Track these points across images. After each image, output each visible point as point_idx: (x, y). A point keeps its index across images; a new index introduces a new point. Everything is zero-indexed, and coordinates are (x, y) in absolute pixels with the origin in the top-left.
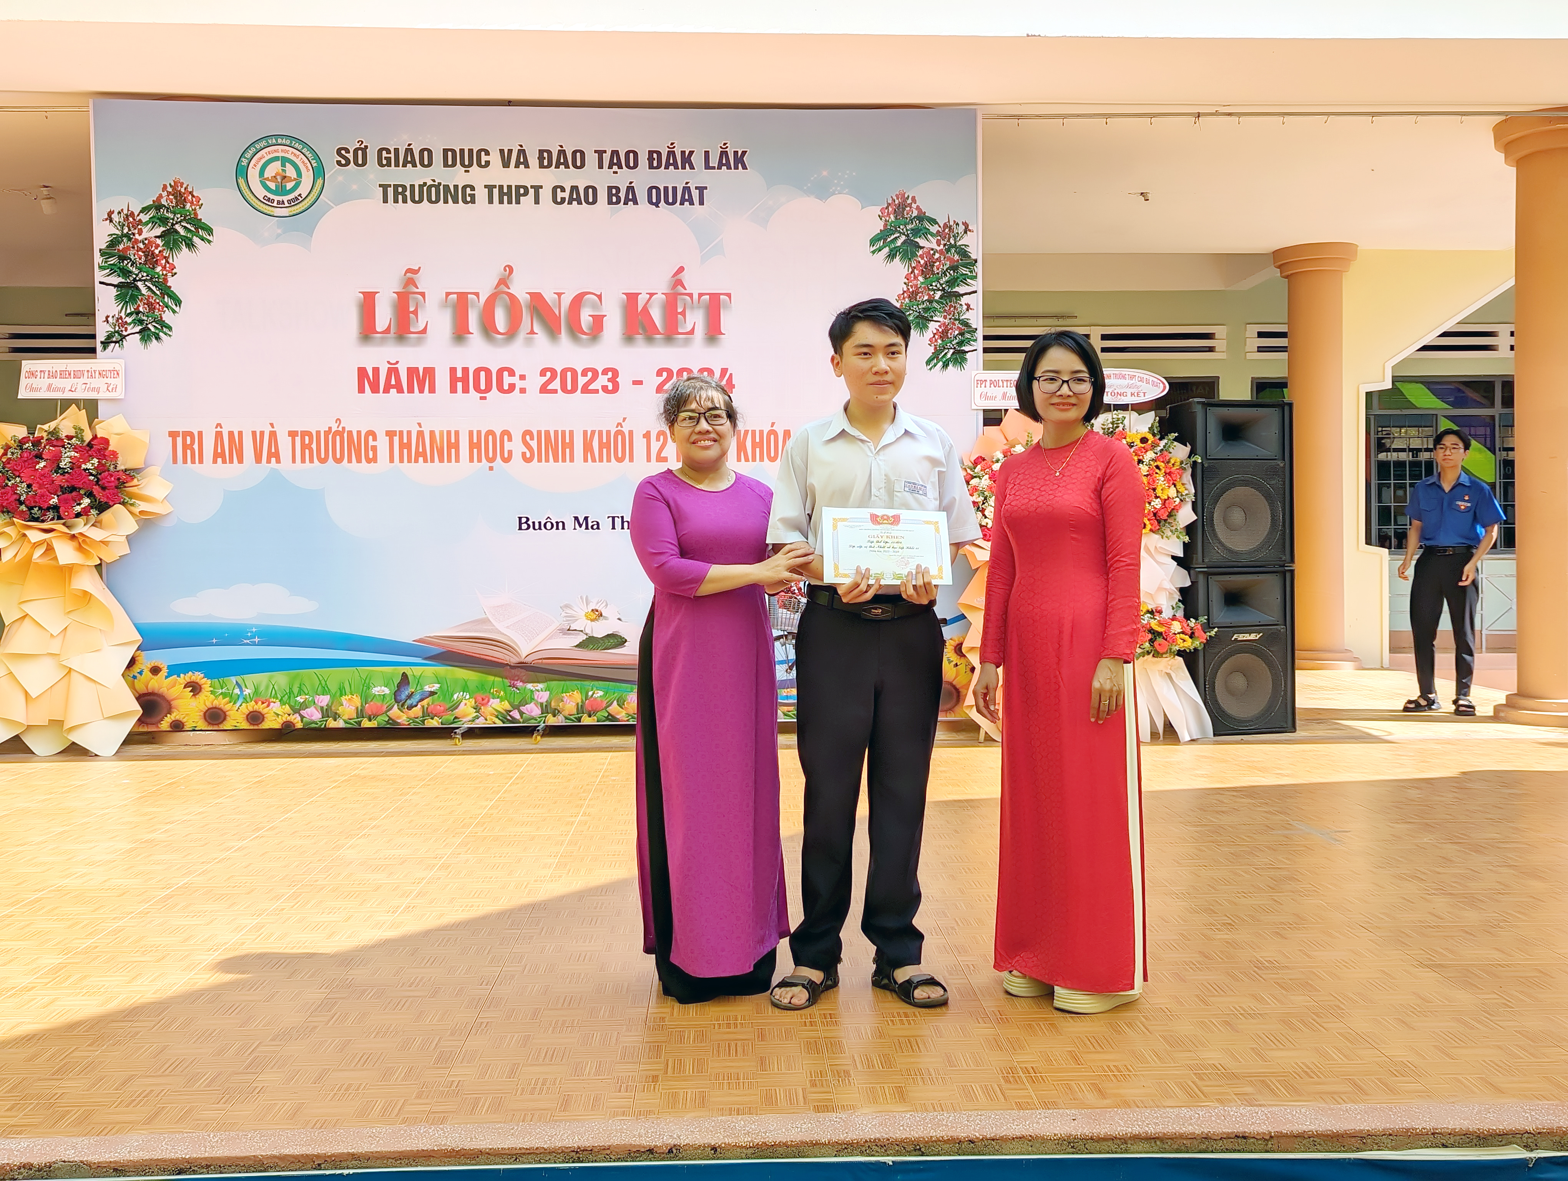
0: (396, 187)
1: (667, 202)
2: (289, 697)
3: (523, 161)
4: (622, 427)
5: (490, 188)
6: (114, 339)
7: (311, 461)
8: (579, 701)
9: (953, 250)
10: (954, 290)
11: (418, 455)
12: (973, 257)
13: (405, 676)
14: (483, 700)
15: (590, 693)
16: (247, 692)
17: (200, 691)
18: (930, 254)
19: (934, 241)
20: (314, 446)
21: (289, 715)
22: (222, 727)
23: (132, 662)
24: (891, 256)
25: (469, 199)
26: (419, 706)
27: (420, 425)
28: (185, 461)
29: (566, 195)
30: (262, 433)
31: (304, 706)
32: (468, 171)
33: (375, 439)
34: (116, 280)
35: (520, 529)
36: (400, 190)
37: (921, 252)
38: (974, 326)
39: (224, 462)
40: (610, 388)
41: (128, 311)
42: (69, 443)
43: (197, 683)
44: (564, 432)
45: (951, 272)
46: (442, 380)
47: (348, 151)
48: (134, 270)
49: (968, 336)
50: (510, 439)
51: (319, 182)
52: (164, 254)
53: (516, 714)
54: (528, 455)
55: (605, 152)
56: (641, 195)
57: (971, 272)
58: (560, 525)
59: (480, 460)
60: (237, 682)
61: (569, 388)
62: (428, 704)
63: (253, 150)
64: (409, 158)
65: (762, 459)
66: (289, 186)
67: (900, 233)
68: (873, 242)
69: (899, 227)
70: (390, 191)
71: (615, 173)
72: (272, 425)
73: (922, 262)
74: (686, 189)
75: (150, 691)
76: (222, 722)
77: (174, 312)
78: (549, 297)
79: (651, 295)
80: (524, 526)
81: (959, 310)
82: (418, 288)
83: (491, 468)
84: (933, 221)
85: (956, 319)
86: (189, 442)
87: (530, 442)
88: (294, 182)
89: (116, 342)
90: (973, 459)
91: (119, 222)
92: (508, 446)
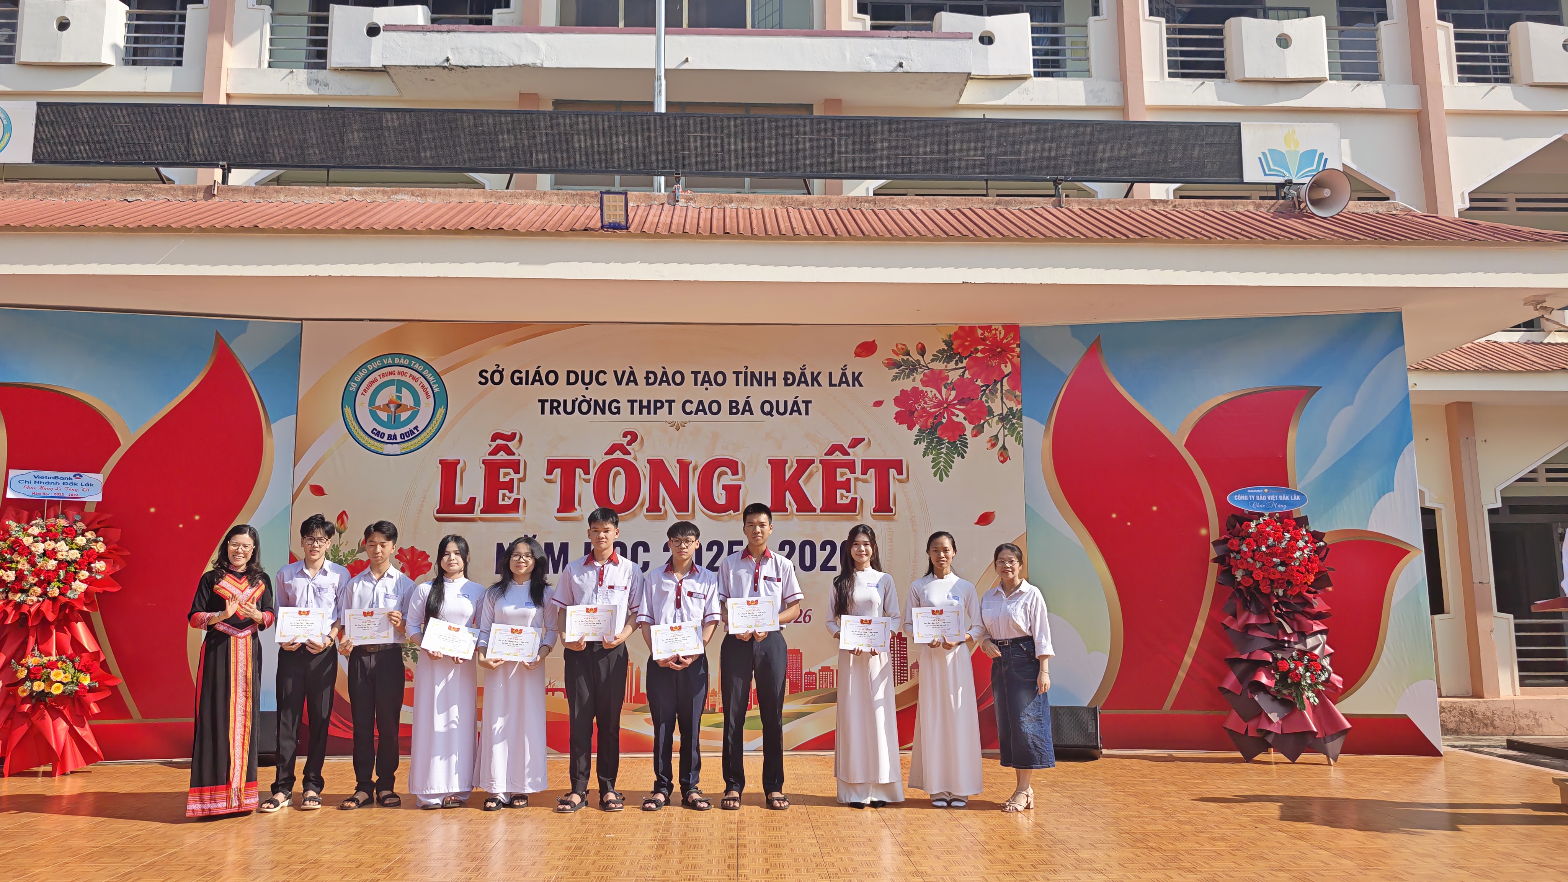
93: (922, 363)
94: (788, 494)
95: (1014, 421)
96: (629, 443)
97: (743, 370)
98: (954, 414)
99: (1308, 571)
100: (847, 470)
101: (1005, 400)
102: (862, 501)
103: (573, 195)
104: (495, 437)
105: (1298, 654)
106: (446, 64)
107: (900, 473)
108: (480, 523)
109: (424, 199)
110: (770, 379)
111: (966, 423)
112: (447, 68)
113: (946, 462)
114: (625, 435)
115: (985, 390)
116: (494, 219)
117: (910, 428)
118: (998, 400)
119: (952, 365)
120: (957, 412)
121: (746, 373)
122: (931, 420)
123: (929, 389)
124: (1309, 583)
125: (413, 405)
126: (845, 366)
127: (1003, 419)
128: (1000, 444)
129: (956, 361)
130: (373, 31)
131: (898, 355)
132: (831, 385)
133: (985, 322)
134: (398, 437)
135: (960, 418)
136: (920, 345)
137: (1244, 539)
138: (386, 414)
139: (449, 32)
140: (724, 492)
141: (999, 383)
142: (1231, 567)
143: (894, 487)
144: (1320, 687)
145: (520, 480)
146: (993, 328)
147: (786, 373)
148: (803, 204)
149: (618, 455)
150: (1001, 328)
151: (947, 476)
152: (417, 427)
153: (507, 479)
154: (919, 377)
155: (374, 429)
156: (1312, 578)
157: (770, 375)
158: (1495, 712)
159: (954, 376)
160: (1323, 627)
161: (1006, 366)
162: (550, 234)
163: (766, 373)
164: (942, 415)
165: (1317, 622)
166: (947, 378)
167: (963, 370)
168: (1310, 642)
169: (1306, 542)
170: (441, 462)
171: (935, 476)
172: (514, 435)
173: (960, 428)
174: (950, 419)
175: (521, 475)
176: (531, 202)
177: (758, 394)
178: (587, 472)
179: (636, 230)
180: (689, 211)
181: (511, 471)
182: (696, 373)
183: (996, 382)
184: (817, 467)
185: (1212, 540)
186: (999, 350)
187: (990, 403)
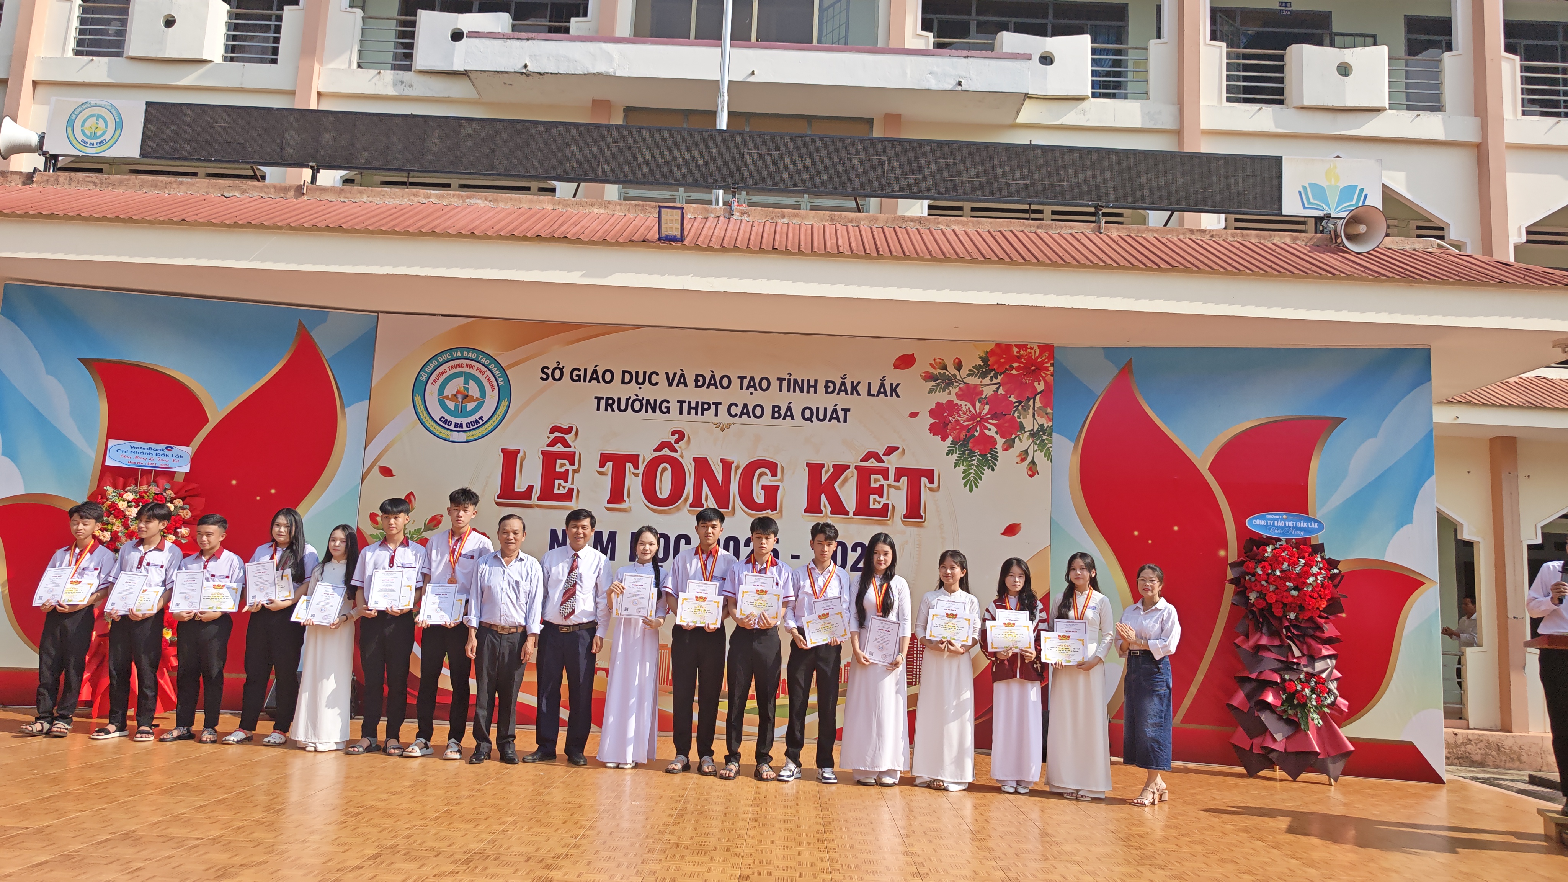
93: (958, 377)
94: (823, 496)
95: (1044, 437)
96: (677, 441)
97: (787, 377)
98: (986, 428)
99: (1320, 596)
100: (880, 477)
101: (1036, 417)
102: (893, 506)
103: (635, 206)
104: (554, 430)
105: (1305, 677)
106: (524, 71)
107: (931, 481)
108: (537, 510)
109: (496, 204)
110: (812, 386)
111: (997, 437)
112: (525, 74)
113: (976, 473)
114: (673, 434)
115: (1017, 406)
116: (560, 226)
117: (944, 439)
118: (1030, 417)
119: (987, 380)
120: (989, 426)
121: (789, 380)
122: (964, 433)
123: (963, 403)
124: (1321, 609)
125: (478, 397)
126: (884, 377)
127: (1034, 435)
128: (1029, 459)
129: (991, 377)
130: (457, 36)
131: (935, 368)
132: (870, 394)
133: (1021, 341)
134: (464, 426)
135: (992, 432)
136: (957, 360)
137: (1260, 562)
138: (454, 403)
139: (528, 39)
140: (763, 492)
141: (1032, 400)
142: (1246, 589)
143: (925, 495)
144: (1326, 710)
145: (575, 471)
146: (1029, 347)
147: (827, 382)
148: (851, 221)
149: (666, 452)
150: (1036, 347)
151: (977, 487)
152: (482, 417)
153: (563, 470)
154: (954, 390)
155: (442, 417)
156: (1324, 604)
157: (812, 383)
158: (1523, 747)
159: (988, 391)
160: (1332, 652)
161: (1039, 384)
162: (610, 244)
163: (809, 381)
164: (975, 428)
165: (1327, 646)
166: (982, 393)
167: (998, 385)
168: (1319, 666)
169: (1320, 569)
170: (503, 451)
171: (965, 486)
172: (571, 429)
173: (992, 442)
174: (982, 433)
175: (576, 467)
176: (596, 210)
177: (799, 401)
178: (636, 467)
179: (691, 242)
180: (743, 225)
181: (566, 462)
182: (742, 378)
183: (1028, 399)
184: (852, 472)
185: (1229, 562)
186: (1033, 368)
187: (1022, 419)
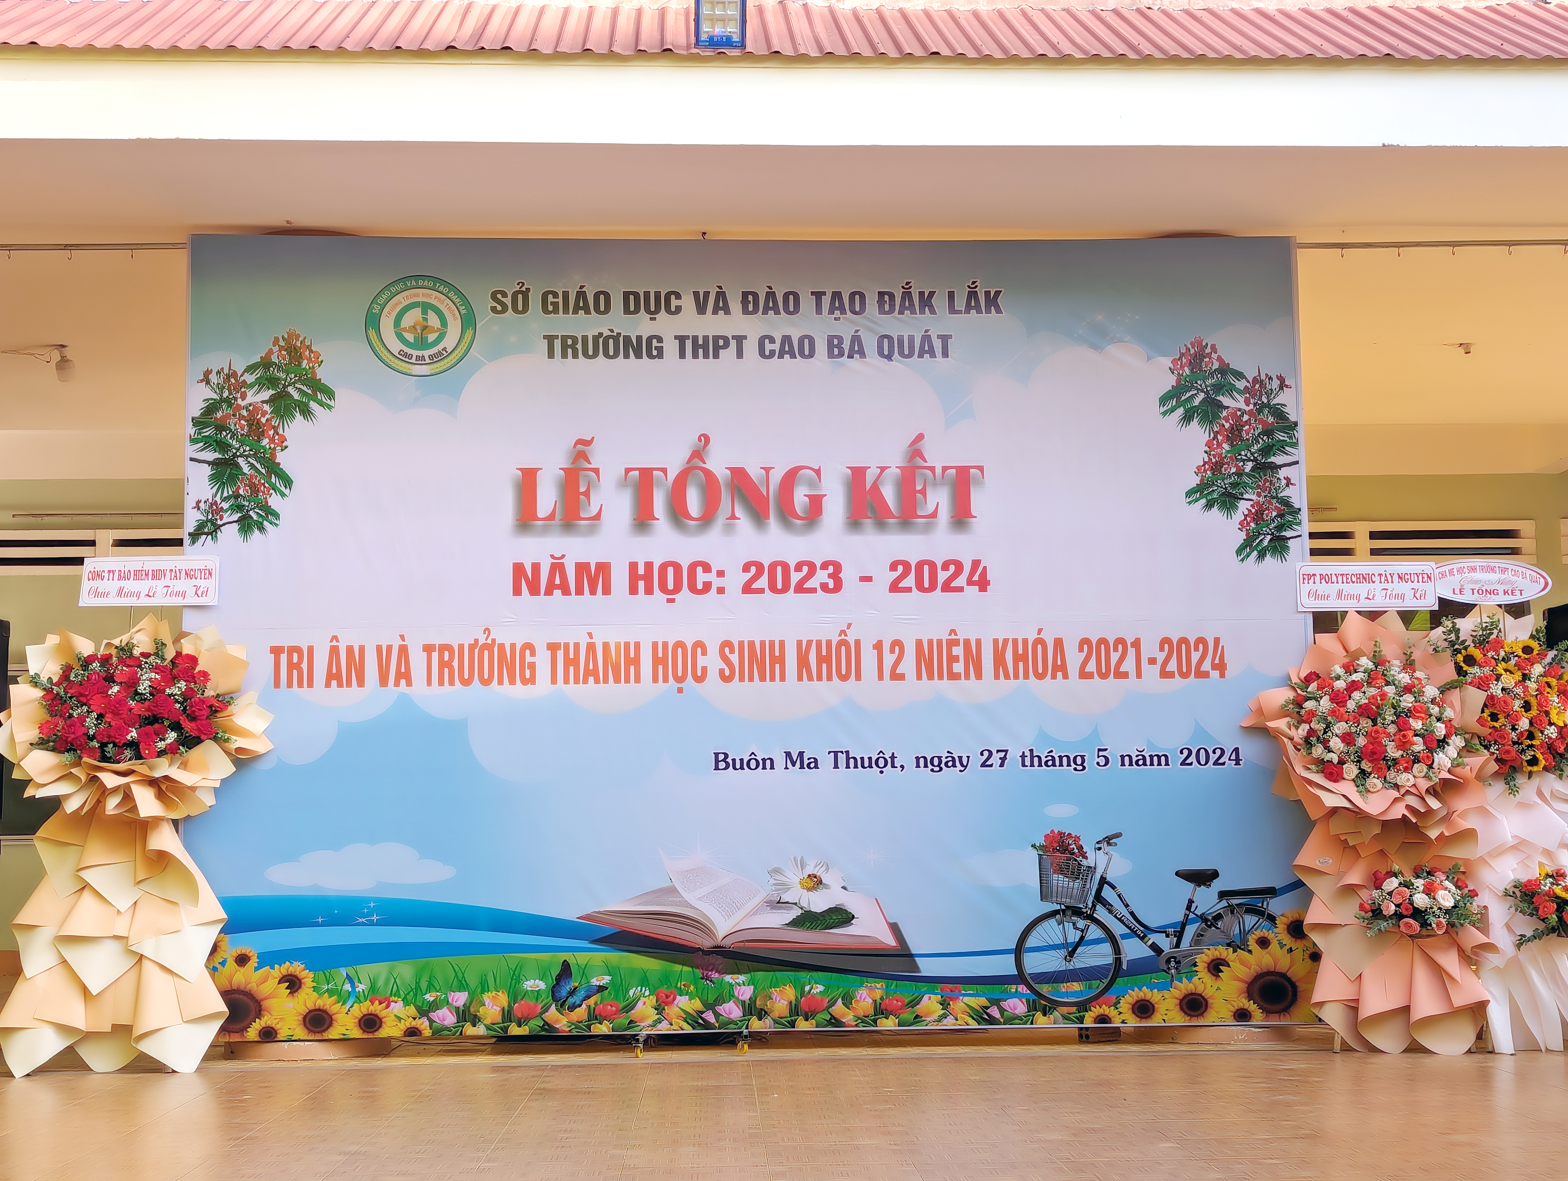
0: (564, 339)
1: (901, 354)
2: (416, 995)
3: (722, 305)
4: (846, 635)
5: (682, 340)
6: (206, 530)
7: (451, 683)
8: (793, 999)
9: (1266, 411)
10: (1269, 460)
11: (587, 673)
12: (1293, 418)
13: (566, 966)
14: (667, 997)
15: (807, 988)
16: (361, 988)
17: (300, 987)
18: (1236, 415)
19: (1242, 400)
20: (455, 663)
21: (414, 1019)
22: (326, 1035)
23: (215, 949)
24: (1187, 418)
25: (655, 353)
26: (584, 1006)
27: (590, 635)
28: (290, 685)
29: (776, 347)
30: (389, 648)
31: (434, 1006)
32: (654, 319)
33: (533, 654)
34: (211, 456)
35: (717, 768)
36: (570, 342)
37: (1225, 413)
38: (1296, 506)
39: (340, 685)
40: (831, 586)
41: (225, 494)
42: (146, 663)
43: (296, 977)
44: (772, 643)
45: (1265, 438)
46: (620, 578)
47: (504, 295)
48: (234, 443)
49: (1289, 518)
50: (704, 653)
51: (469, 334)
52: (273, 423)
53: (710, 1017)
54: (727, 673)
55: (824, 293)
56: (870, 343)
57: (1290, 438)
58: (768, 762)
59: (666, 680)
60: (347, 974)
61: (779, 586)
62: (596, 1004)
63: (387, 294)
64: (581, 303)
65: (1026, 677)
66: (431, 337)
67: (1198, 389)
68: (1163, 400)
69: (1196, 383)
70: (558, 344)
71: (835, 319)
72: (402, 637)
73: (1227, 425)
74: (926, 338)
75: (235, 987)
76: (324, 1031)
77: (283, 495)
78: (755, 472)
79: (883, 469)
80: (722, 765)
81: (1277, 485)
82: (590, 463)
83: (680, 690)
84: (1239, 375)
85: (1273, 497)
86: (295, 660)
87: (730, 656)
88: (438, 333)
89: (207, 534)
90: (1303, 675)
91: (218, 384)
92: (701, 661)
